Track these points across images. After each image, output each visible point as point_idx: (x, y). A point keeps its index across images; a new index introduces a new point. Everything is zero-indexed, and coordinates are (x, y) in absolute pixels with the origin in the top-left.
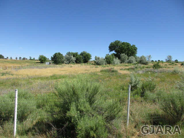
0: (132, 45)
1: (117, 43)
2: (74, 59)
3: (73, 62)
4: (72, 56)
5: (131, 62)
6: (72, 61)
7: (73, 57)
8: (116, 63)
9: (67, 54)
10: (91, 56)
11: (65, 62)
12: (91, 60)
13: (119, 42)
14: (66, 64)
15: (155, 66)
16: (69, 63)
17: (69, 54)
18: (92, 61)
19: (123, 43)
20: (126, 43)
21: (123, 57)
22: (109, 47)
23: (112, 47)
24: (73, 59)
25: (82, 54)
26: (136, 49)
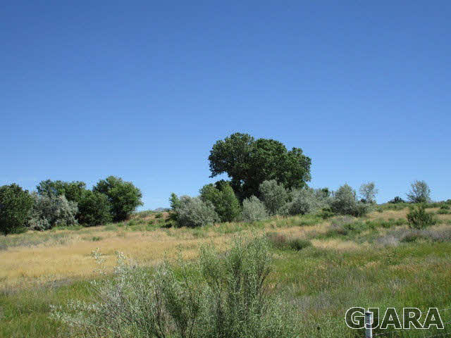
0: (289, 149)
1: (238, 141)
2: (70, 207)
3: (69, 223)
4: (63, 197)
5: (303, 209)
6: (62, 216)
7: (68, 198)
8: (253, 216)
9: (38, 188)
10: (140, 196)
11: (32, 221)
12: (139, 209)
13: (245, 138)
14: (37, 229)
15: (412, 220)
16: (52, 224)
17: (47, 187)
18: (144, 215)
19: (260, 141)
20: (271, 141)
21: (271, 193)
22: (211, 158)
23: (221, 158)
24: (69, 209)
25: (102, 188)
26: (306, 163)
